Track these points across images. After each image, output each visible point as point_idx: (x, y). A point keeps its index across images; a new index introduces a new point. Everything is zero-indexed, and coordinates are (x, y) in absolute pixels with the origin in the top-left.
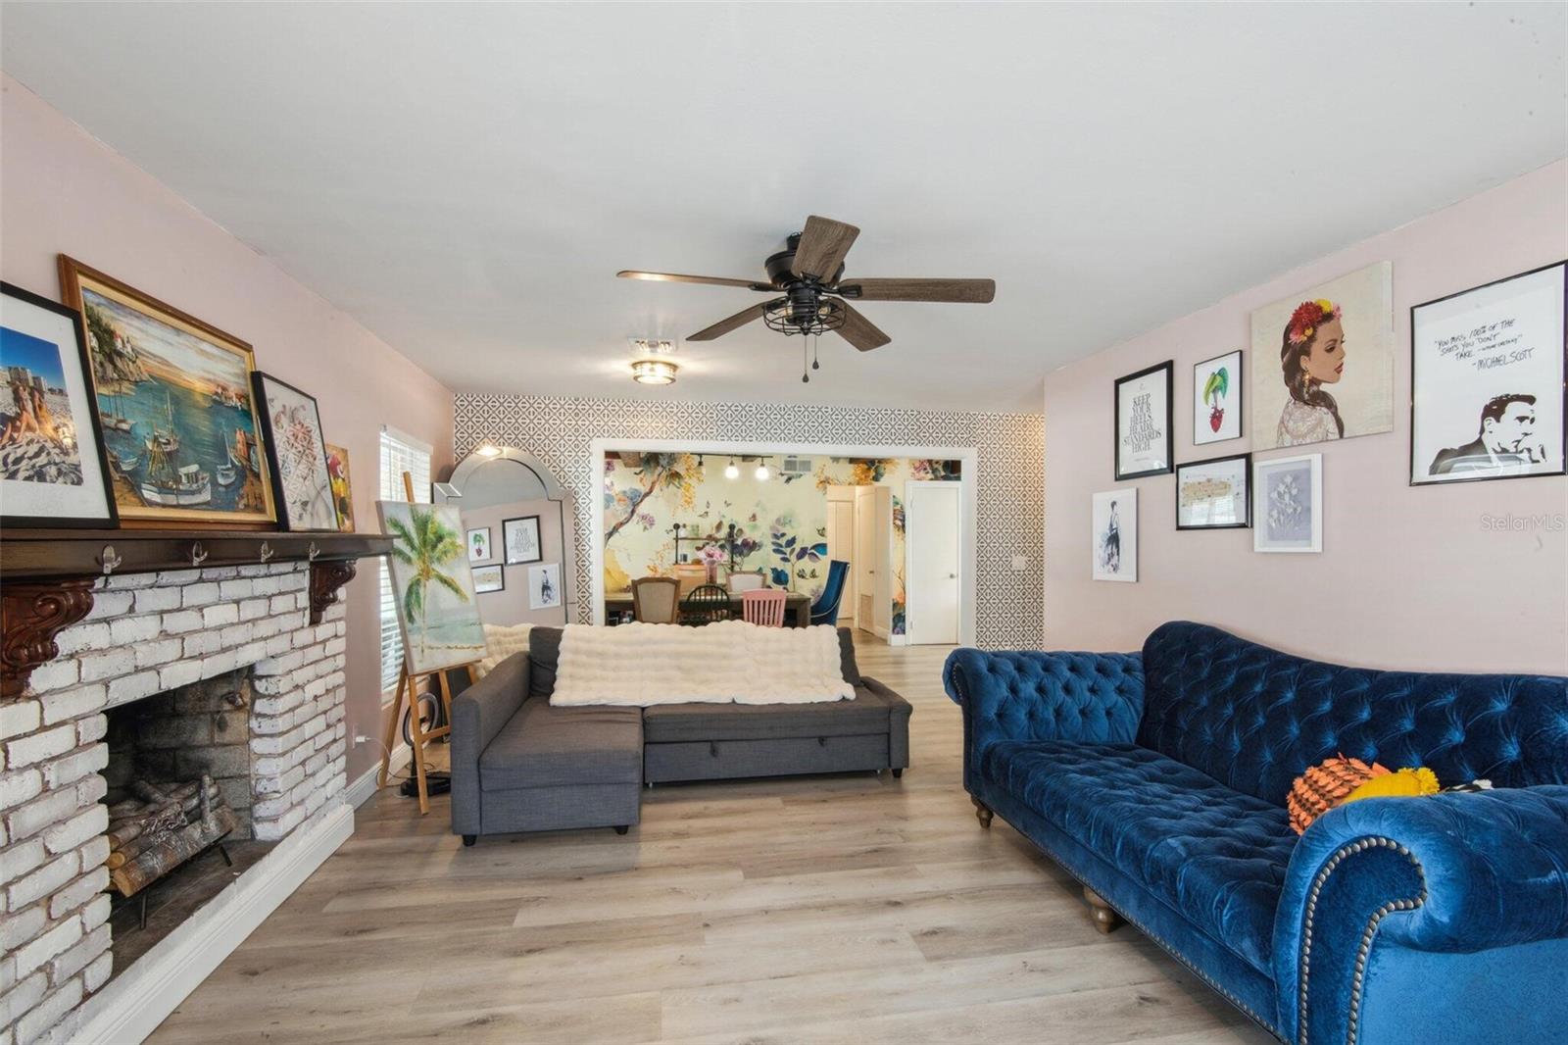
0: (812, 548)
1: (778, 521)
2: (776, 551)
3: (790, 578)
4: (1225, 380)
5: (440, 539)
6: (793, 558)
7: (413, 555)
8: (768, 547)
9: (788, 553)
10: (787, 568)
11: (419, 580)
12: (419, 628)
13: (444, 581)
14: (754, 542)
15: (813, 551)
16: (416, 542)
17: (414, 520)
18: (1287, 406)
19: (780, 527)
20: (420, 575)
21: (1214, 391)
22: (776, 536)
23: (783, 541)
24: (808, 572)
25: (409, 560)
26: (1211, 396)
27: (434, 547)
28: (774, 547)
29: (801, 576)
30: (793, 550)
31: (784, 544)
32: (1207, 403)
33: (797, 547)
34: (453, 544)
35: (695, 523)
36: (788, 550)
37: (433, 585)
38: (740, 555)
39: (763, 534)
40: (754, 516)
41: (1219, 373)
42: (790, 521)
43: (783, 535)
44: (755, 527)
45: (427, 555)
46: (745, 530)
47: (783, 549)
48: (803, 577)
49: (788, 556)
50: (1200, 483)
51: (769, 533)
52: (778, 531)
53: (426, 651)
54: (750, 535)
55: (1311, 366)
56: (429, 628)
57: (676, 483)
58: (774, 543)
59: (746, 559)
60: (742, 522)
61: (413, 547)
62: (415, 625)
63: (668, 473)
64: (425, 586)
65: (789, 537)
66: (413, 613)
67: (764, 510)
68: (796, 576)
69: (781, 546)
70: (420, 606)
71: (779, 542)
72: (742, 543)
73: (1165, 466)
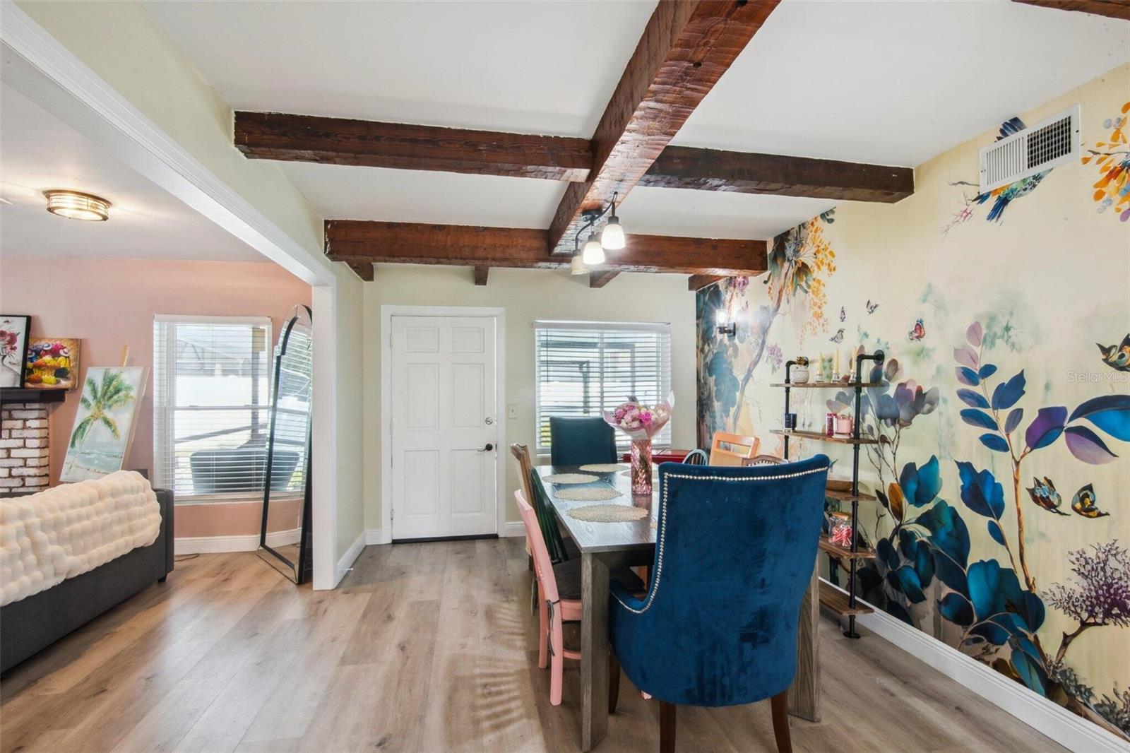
0: (1076, 415)
1: (974, 330)
2: (969, 416)
3: (1008, 497)
5: (117, 391)
6: (1017, 439)
7: (93, 403)
8: (952, 406)
9: (1002, 424)
10: (999, 467)
11: (89, 420)
12: (75, 452)
13: (107, 422)
14: (919, 391)
15: (1083, 422)
16: (99, 394)
17: (104, 379)
19: (978, 350)
20: (92, 416)
22: (968, 376)
23: (986, 389)
24: (1066, 493)
25: (88, 406)
27: (111, 397)
28: (966, 406)
29: (1044, 498)
30: (1017, 416)
31: (990, 400)
33: (1030, 406)
34: (127, 396)
35: (826, 355)
36: (1002, 416)
37: (98, 424)
38: (894, 423)
39: (938, 370)
40: (919, 326)
42: (1007, 329)
43: (989, 370)
44: (920, 354)
45: (103, 403)
46: (904, 362)
47: (988, 412)
48: (1050, 506)
49: (1001, 433)
51: (953, 366)
52: (974, 360)
53: (73, 468)
54: (913, 374)
56: (82, 453)
57: (803, 284)
58: (963, 395)
59: (903, 431)
60: (897, 346)
61: (95, 397)
62: (74, 449)
63: (795, 268)
64: (92, 424)
65: (1004, 376)
66: (76, 441)
67: (940, 307)
68: (1026, 498)
69: (981, 401)
70: (82, 437)
71: (977, 390)
72: (897, 394)
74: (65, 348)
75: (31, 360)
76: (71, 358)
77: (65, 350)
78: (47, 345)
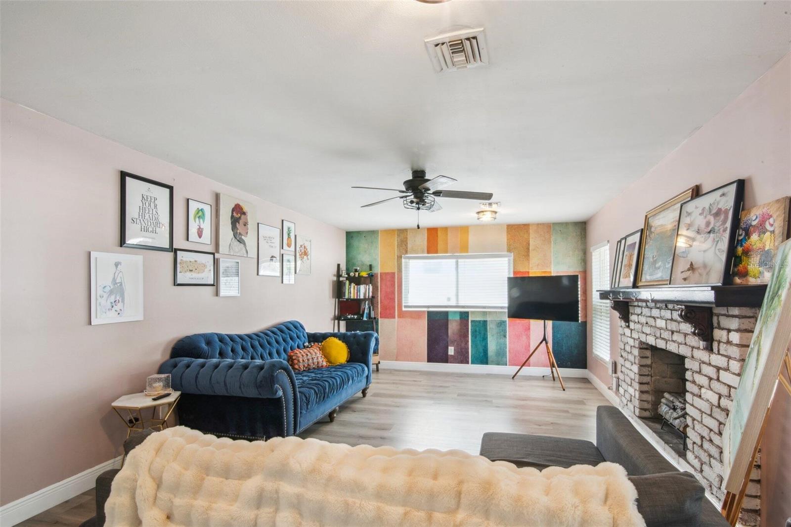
4: (203, 214)
18: (232, 239)
21: (199, 217)
26: (197, 219)
32: (195, 221)
41: (201, 210)
50: (190, 262)
55: (240, 227)
73: (168, 247)
74: (771, 216)
75: (740, 242)
76: (777, 232)
77: (771, 221)
78: (754, 218)
